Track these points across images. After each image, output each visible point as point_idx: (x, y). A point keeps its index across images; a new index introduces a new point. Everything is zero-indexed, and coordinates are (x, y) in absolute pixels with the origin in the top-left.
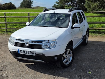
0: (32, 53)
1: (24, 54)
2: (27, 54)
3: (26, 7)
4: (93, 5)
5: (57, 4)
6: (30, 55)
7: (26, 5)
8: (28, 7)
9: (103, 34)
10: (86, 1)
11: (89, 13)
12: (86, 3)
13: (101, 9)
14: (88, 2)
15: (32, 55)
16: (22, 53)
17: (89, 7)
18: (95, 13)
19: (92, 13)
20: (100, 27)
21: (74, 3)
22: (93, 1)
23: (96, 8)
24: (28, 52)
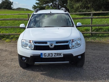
0: (59, 55)
1: (49, 57)
2: (53, 57)
3: (5, 8)
4: (76, 6)
5: (36, 5)
6: (56, 57)
7: (5, 6)
8: (7, 9)
9: (87, 38)
10: (68, 1)
11: (72, 14)
12: (68, 3)
13: (84, 10)
14: (70, 3)
15: (59, 57)
16: (46, 57)
17: (71, 8)
18: (78, 14)
19: (75, 14)
20: (84, 30)
21: (55, 4)
22: (76, 1)
23: (79, 9)
24: (54, 55)
